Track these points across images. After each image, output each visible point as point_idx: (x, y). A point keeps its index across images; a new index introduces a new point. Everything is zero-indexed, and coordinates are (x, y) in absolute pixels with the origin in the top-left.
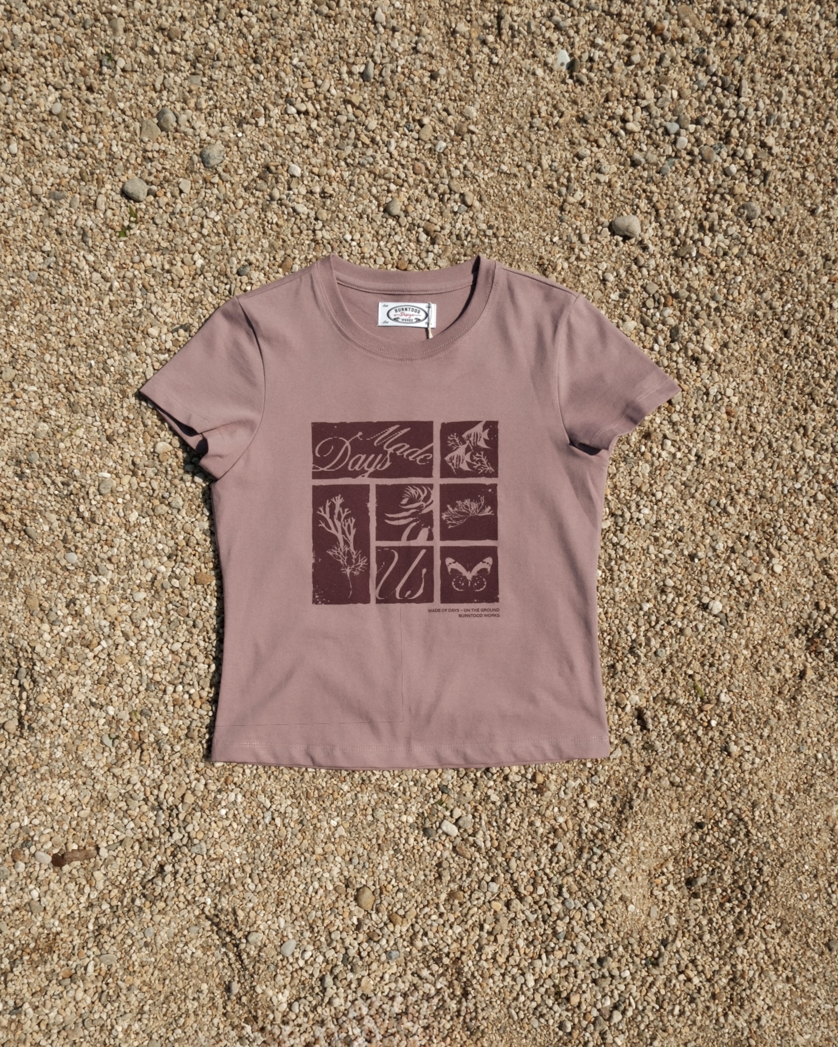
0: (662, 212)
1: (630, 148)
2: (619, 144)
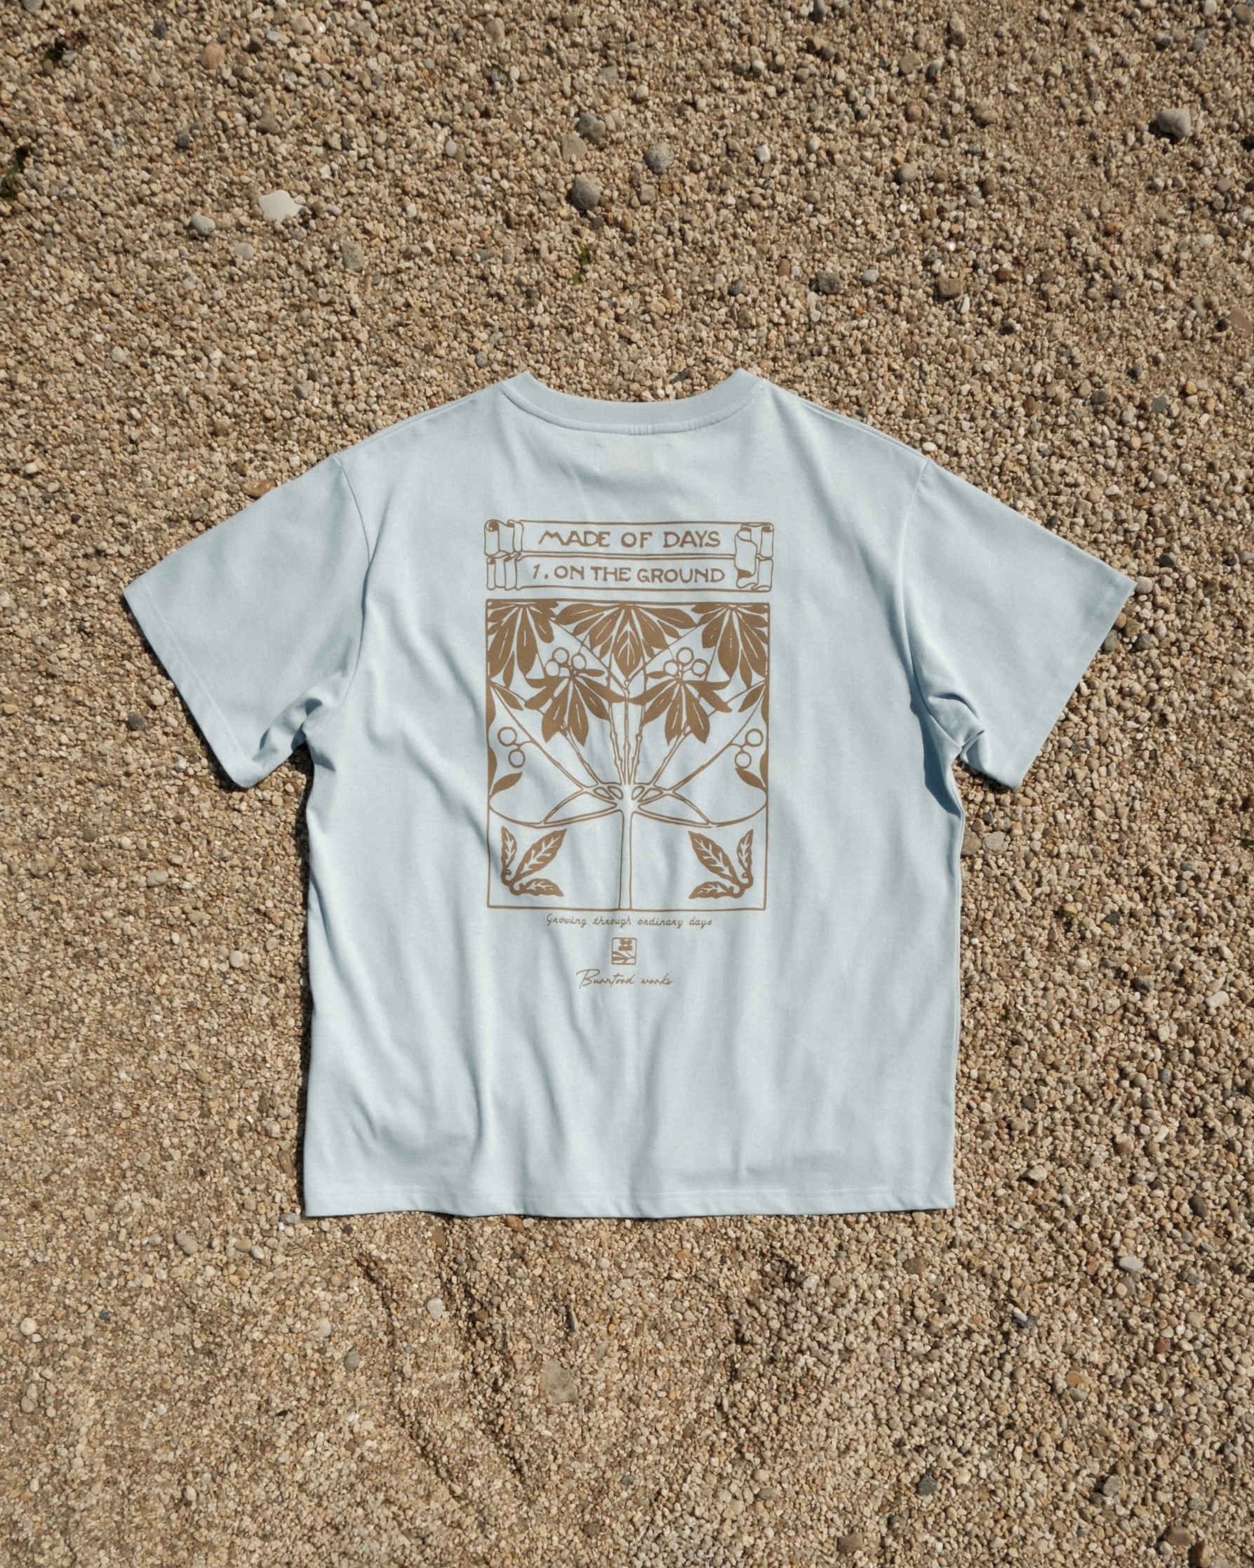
0: (1208, 95)
1: (1151, 29)
2: (1136, 28)
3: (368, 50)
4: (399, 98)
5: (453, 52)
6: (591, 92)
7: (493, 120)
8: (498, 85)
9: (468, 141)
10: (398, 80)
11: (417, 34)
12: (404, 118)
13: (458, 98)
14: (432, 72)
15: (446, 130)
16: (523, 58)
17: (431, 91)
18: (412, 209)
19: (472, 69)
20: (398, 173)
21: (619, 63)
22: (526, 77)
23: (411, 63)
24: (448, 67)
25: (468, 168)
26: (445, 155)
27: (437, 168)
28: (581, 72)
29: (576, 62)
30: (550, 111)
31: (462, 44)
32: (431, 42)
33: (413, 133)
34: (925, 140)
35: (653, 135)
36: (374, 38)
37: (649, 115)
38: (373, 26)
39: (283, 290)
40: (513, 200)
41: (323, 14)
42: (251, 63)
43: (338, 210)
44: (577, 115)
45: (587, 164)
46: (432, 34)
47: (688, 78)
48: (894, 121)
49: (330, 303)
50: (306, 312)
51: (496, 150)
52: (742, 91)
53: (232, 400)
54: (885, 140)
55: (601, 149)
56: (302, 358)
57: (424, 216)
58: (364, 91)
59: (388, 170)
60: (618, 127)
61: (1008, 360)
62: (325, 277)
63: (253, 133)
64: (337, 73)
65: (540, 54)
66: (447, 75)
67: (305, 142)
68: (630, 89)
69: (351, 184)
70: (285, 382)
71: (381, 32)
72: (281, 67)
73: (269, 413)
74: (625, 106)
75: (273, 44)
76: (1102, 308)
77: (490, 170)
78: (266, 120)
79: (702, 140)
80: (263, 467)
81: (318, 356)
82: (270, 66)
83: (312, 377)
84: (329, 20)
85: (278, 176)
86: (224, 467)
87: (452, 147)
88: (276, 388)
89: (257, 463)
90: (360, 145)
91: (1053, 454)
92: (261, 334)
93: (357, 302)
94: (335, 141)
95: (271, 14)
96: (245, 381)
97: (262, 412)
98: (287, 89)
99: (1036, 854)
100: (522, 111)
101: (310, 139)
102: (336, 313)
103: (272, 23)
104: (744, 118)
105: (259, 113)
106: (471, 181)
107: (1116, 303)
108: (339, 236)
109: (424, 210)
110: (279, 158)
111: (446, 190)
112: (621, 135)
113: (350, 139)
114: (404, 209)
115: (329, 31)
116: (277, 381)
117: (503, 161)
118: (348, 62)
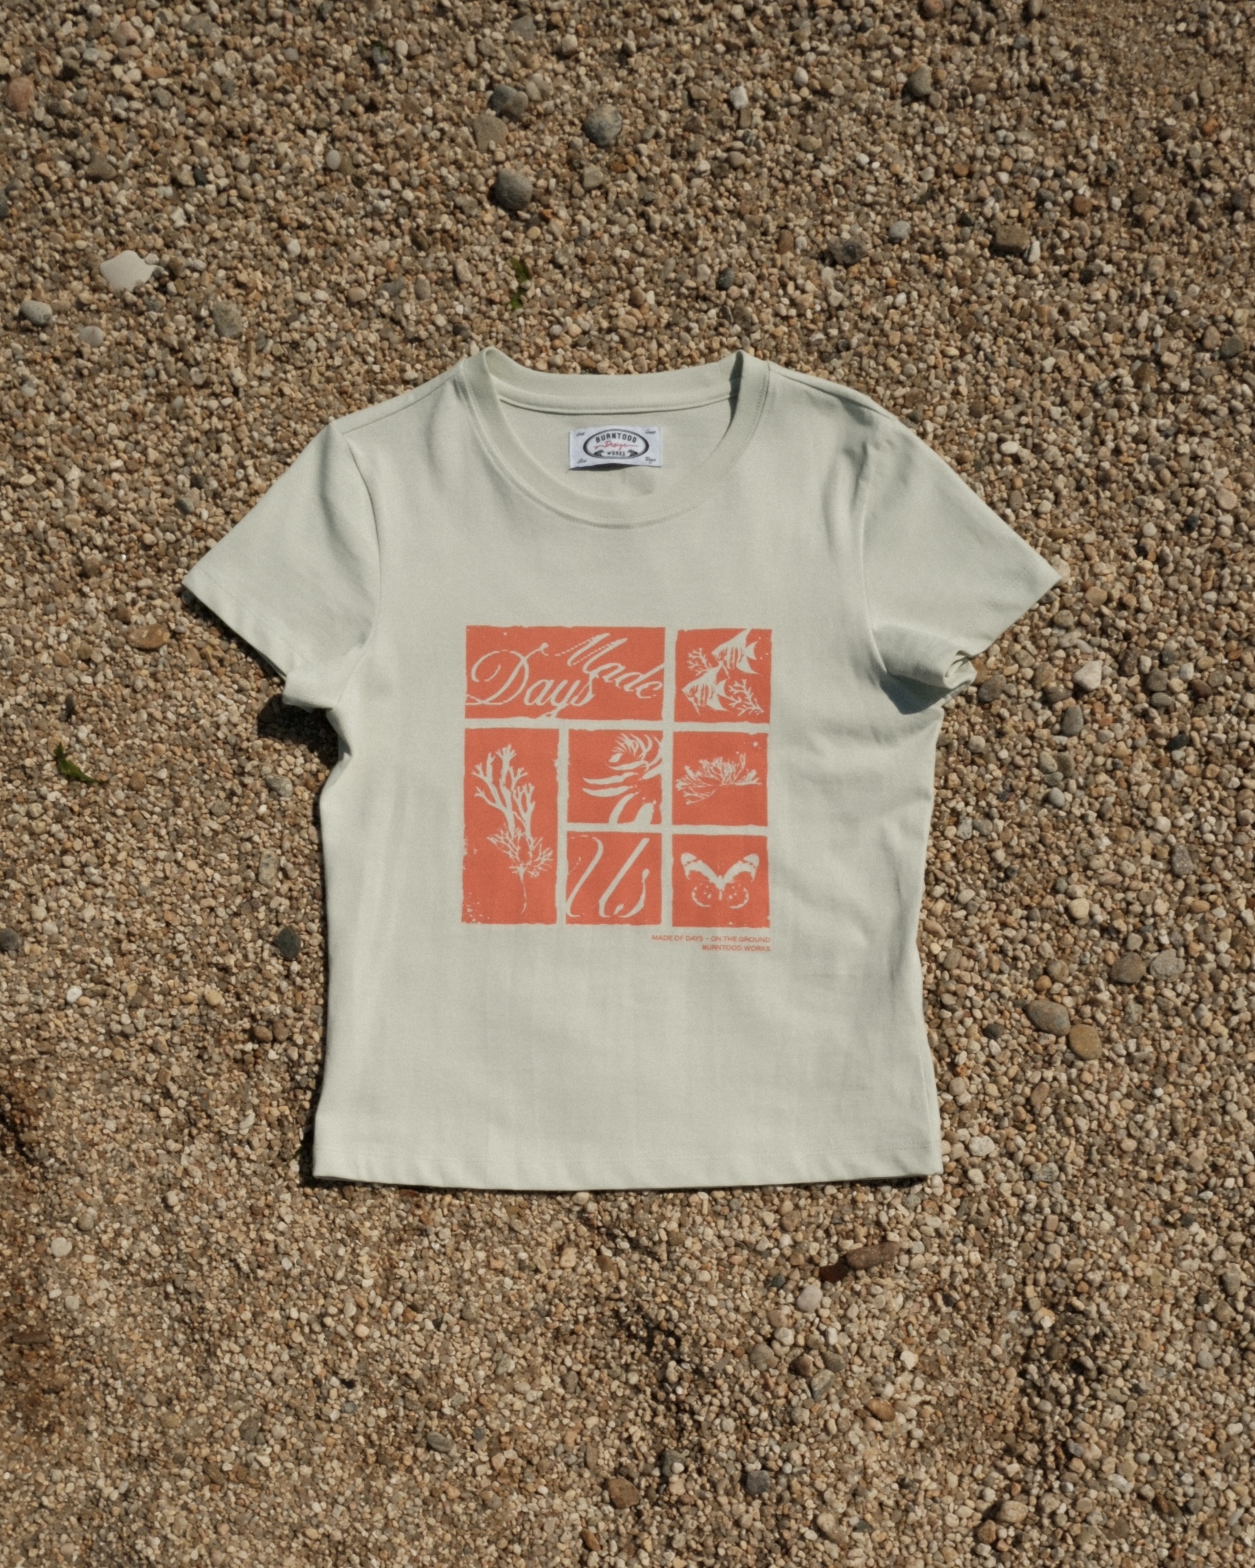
3: (211, 50)
4: (259, 106)
5: (320, 34)
6: (502, 54)
7: (383, 114)
8: (383, 68)
9: (354, 147)
10: (255, 82)
11: (271, 19)
12: (269, 131)
13: (333, 92)
14: (296, 64)
15: (324, 137)
16: (409, 26)
17: (299, 88)
18: (295, 246)
19: (347, 51)
20: (271, 202)
21: (534, 11)
22: (416, 50)
23: (269, 58)
24: (316, 55)
25: (359, 182)
26: (327, 170)
27: (319, 187)
28: (487, 31)
29: (478, 20)
30: (453, 88)
31: (330, 22)
32: (290, 26)
33: (284, 148)
34: (951, 39)
35: (591, 96)
36: (217, 33)
37: (582, 71)
38: (214, 19)
39: (145, 377)
40: (422, 213)
41: (149, 14)
42: (68, 94)
43: (201, 264)
44: (489, 87)
45: (511, 151)
46: (289, 16)
47: (626, 14)
48: (907, 22)
49: (207, 384)
50: (179, 401)
51: (391, 152)
52: (699, 18)
53: (100, 529)
54: (898, 51)
55: (525, 127)
56: (180, 461)
57: (311, 253)
58: (212, 104)
59: (257, 201)
60: (544, 95)
61: (1102, 315)
62: (197, 352)
63: (83, 183)
64: (176, 88)
65: (432, 17)
66: (316, 65)
67: (149, 183)
68: (553, 42)
69: (213, 226)
70: (163, 495)
71: (224, 25)
72: (106, 93)
73: (149, 538)
74: (549, 66)
75: (92, 64)
76: (1220, 225)
77: (387, 179)
78: (95, 165)
79: (656, 93)
80: (150, 608)
81: (200, 454)
82: (91, 93)
83: (196, 482)
84: (158, 21)
85: (120, 233)
86: (102, 616)
87: (335, 157)
88: (153, 505)
89: (141, 604)
90: (218, 176)
91: (1179, 431)
92: (125, 438)
93: (239, 376)
94: (186, 176)
95: (84, 27)
96: (113, 503)
97: (140, 539)
98: (117, 119)
99: (1225, 971)
100: (418, 95)
101: (154, 178)
102: (216, 396)
103: (87, 37)
104: (707, 53)
105: (87, 156)
106: (365, 197)
107: (1239, 215)
108: (207, 297)
109: (309, 245)
110: (119, 210)
111: (333, 213)
112: (549, 104)
113: (205, 170)
114: (284, 248)
115: (159, 35)
116: (154, 495)
117: (401, 165)
118: (189, 71)
